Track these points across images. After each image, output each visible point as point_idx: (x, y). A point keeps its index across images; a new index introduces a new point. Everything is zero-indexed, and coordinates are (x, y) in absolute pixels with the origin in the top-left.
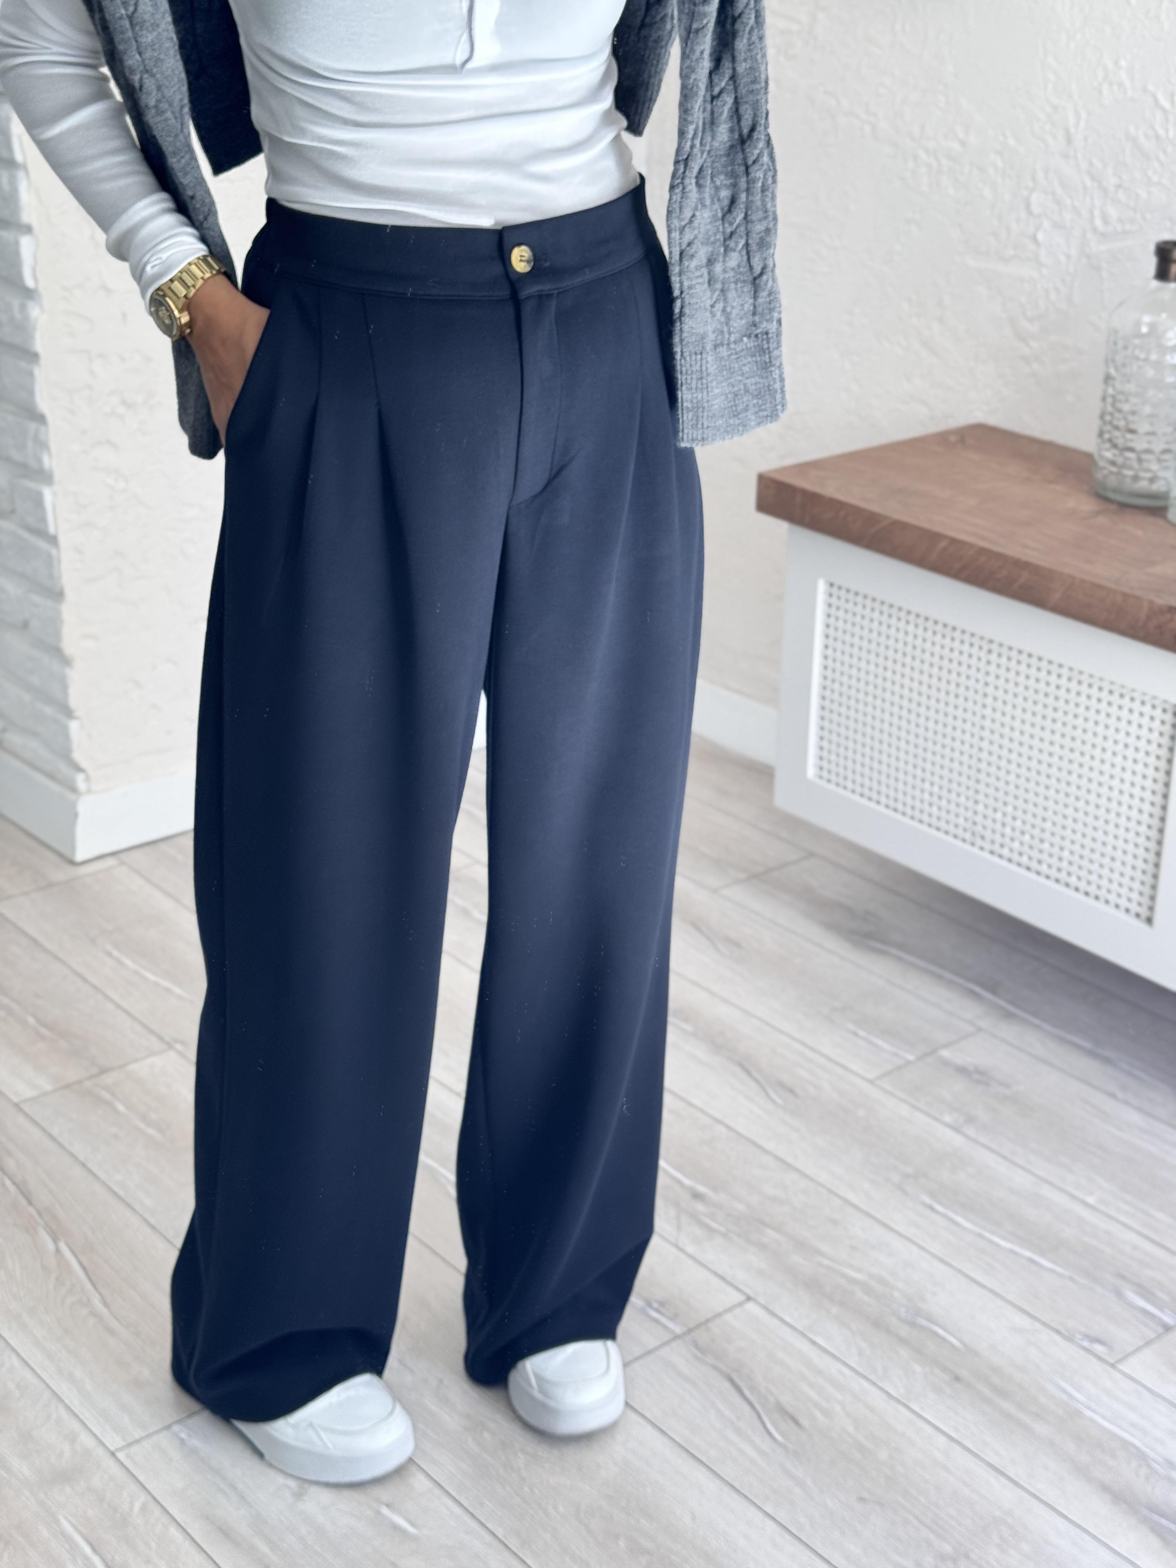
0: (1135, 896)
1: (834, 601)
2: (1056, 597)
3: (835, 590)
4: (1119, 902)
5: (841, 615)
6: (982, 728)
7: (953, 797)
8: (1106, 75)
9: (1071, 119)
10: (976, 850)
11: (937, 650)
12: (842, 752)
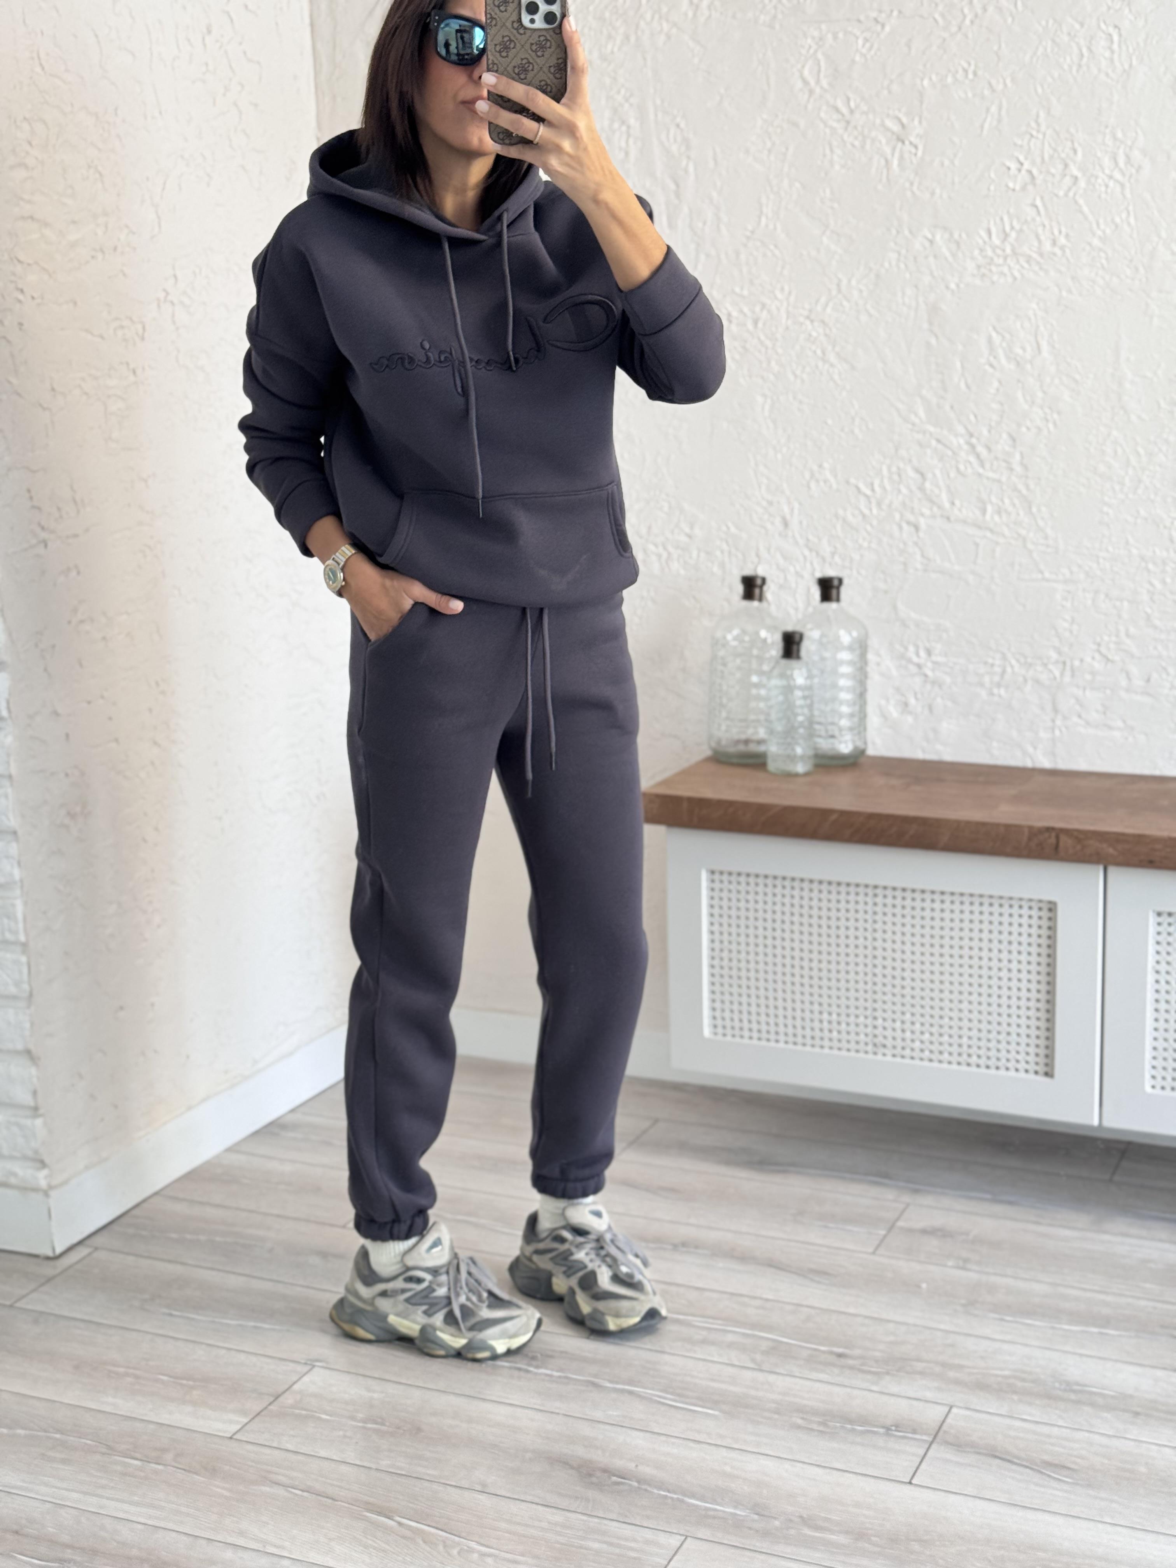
0: (1032, 1058)
1: (717, 885)
2: (945, 839)
3: (717, 877)
4: (1019, 1066)
5: (725, 895)
6: (875, 957)
7: (852, 1019)
8: (812, 475)
9: (786, 509)
10: (879, 1057)
11: (824, 904)
12: (735, 1007)
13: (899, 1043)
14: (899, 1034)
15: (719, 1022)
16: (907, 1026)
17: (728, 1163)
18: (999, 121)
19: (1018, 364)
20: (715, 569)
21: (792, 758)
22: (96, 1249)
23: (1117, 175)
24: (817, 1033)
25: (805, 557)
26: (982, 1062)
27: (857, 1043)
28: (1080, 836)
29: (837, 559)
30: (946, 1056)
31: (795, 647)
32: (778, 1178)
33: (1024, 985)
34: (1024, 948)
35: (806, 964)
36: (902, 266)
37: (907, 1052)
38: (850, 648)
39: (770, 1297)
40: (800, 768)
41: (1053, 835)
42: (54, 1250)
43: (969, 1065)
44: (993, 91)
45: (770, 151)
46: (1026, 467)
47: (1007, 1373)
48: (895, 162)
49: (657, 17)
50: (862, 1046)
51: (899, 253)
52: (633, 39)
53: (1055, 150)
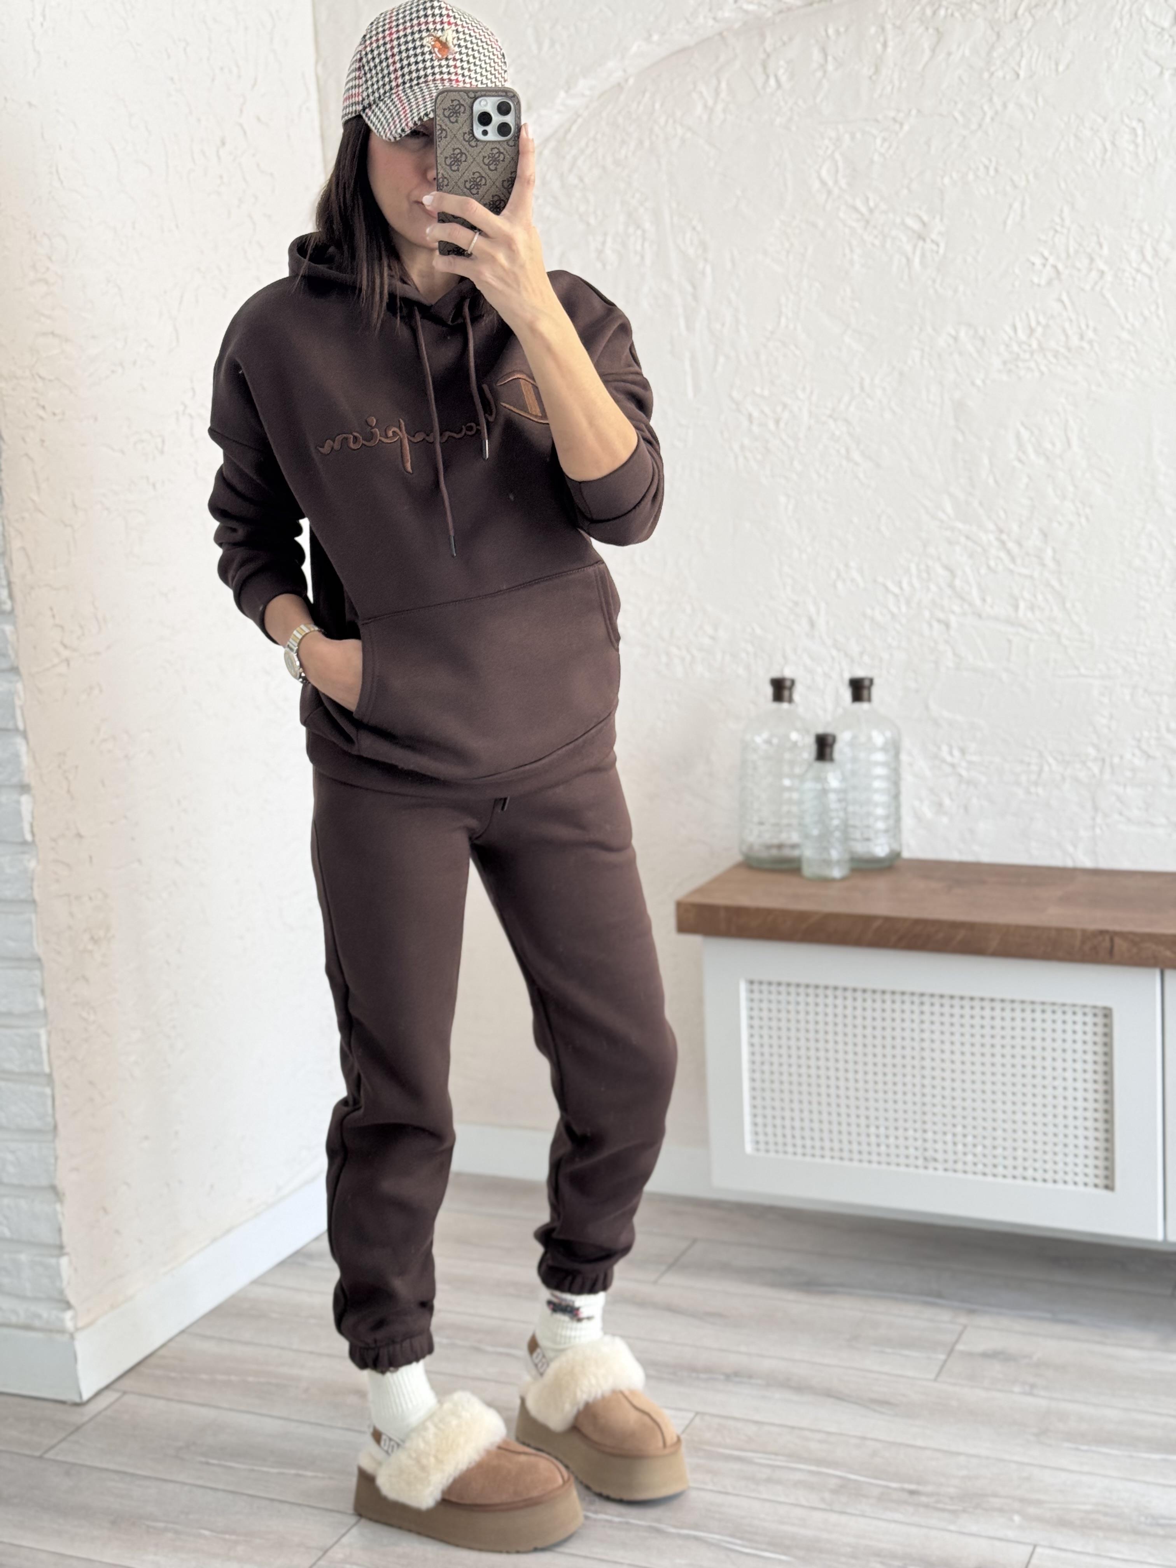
0: (1091, 1171)
1: (756, 996)
2: (994, 944)
3: (756, 987)
4: (1077, 1179)
5: (765, 1005)
6: (923, 1068)
7: (900, 1133)
8: (839, 575)
9: (812, 609)
10: (930, 1171)
11: (869, 1014)
12: (778, 1122)
13: (951, 1157)
14: (950, 1147)
15: (761, 1138)
16: (959, 1138)
17: (773, 1285)
18: (1023, 216)
19: (1048, 459)
20: (741, 671)
21: (828, 863)
22: (125, 1393)
23: (1145, 268)
24: (865, 1148)
25: (833, 658)
26: (1039, 1175)
27: (907, 1157)
28: (1136, 940)
29: (866, 659)
30: (1000, 1170)
31: (828, 750)
32: (827, 1300)
33: (1080, 1094)
34: (1079, 1056)
35: (851, 1075)
36: (926, 363)
37: (959, 1166)
38: (884, 749)
39: (833, 1429)
40: (837, 873)
41: (1107, 938)
42: (81, 1396)
43: (1024, 1178)
44: (1015, 187)
45: (788, 252)
46: (1058, 562)
47: (1088, 1507)
48: (917, 261)
49: (671, 121)
50: (911, 1161)
51: (922, 350)
52: (647, 144)
53: (1080, 245)
